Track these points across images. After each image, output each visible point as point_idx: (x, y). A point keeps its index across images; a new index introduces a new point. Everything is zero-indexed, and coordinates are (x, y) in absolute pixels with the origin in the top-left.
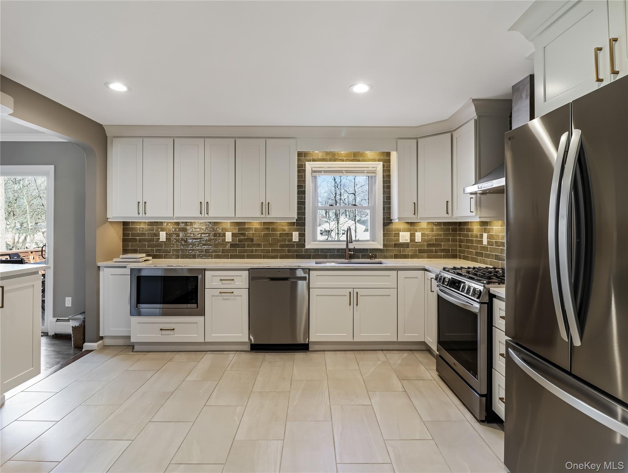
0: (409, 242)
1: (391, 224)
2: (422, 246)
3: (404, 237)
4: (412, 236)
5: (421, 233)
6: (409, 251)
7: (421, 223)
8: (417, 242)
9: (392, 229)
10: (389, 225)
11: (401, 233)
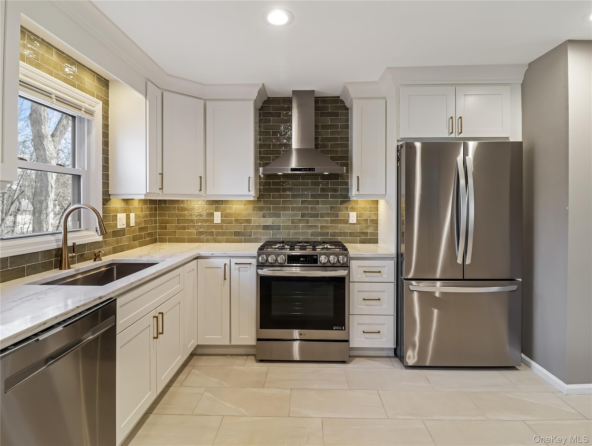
0: (126, 227)
1: (110, 202)
2: (134, 231)
3: (121, 221)
4: (128, 218)
5: (134, 214)
6: (125, 240)
7: (134, 201)
8: (131, 227)
9: (110, 210)
10: (108, 204)
11: (118, 215)
